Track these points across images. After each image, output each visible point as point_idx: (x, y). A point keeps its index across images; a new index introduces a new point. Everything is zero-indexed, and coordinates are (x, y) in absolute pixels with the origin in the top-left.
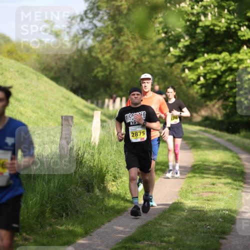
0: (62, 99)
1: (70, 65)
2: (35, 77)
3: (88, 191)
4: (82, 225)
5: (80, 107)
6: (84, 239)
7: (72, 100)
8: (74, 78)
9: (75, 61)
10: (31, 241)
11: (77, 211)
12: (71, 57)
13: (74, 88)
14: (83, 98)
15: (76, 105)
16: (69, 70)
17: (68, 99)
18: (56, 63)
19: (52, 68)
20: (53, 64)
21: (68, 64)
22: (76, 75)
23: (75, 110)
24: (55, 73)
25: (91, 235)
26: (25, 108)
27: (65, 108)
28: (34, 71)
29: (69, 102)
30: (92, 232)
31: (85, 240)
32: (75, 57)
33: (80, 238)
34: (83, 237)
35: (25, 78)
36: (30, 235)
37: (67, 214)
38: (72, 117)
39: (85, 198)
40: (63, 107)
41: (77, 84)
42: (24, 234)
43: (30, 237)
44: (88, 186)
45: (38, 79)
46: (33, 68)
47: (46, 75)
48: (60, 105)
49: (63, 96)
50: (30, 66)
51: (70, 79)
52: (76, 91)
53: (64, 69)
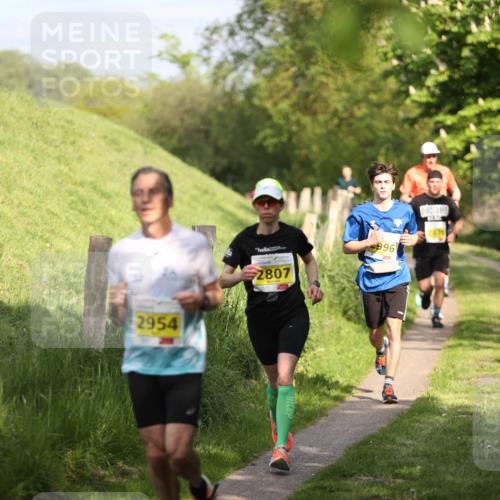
0: (195, 192)
1: (208, 123)
2: (139, 148)
3: (248, 376)
4: (237, 444)
5: (230, 207)
6: (241, 471)
7: (214, 195)
8: (217, 151)
9: (220, 115)
10: (135, 477)
11: (226, 417)
12: (211, 109)
13: (218, 169)
14: (236, 190)
15: (222, 204)
16: (207, 133)
17: (206, 192)
18: (182, 120)
19: (174, 130)
20: (176, 122)
21: (206, 121)
22: (222, 142)
23: (220, 214)
24: (180, 140)
25: (253, 465)
26: (120, 211)
27: (200, 208)
28: (136, 136)
29: (207, 197)
30: (257, 458)
31: (242, 474)
32: (220, 108)
33: (231, 469)
34: (239, 469)
35: (119, 151)
36: (133, 465)
37: (206, 423)
38: (213, 229)
39: (241, 390)
40: (195, 208)
41: (224, 162)
42: (120, 464)
43: (132, 469)
44: (247, 366)
45: (146, 153)
46: (136, 131)
47: (162, 145)
48: (189, 204)
49: (196, 187)
50: (131, 127)
51: (209, 151)
52: (221, 176)
53: (198, 131)
